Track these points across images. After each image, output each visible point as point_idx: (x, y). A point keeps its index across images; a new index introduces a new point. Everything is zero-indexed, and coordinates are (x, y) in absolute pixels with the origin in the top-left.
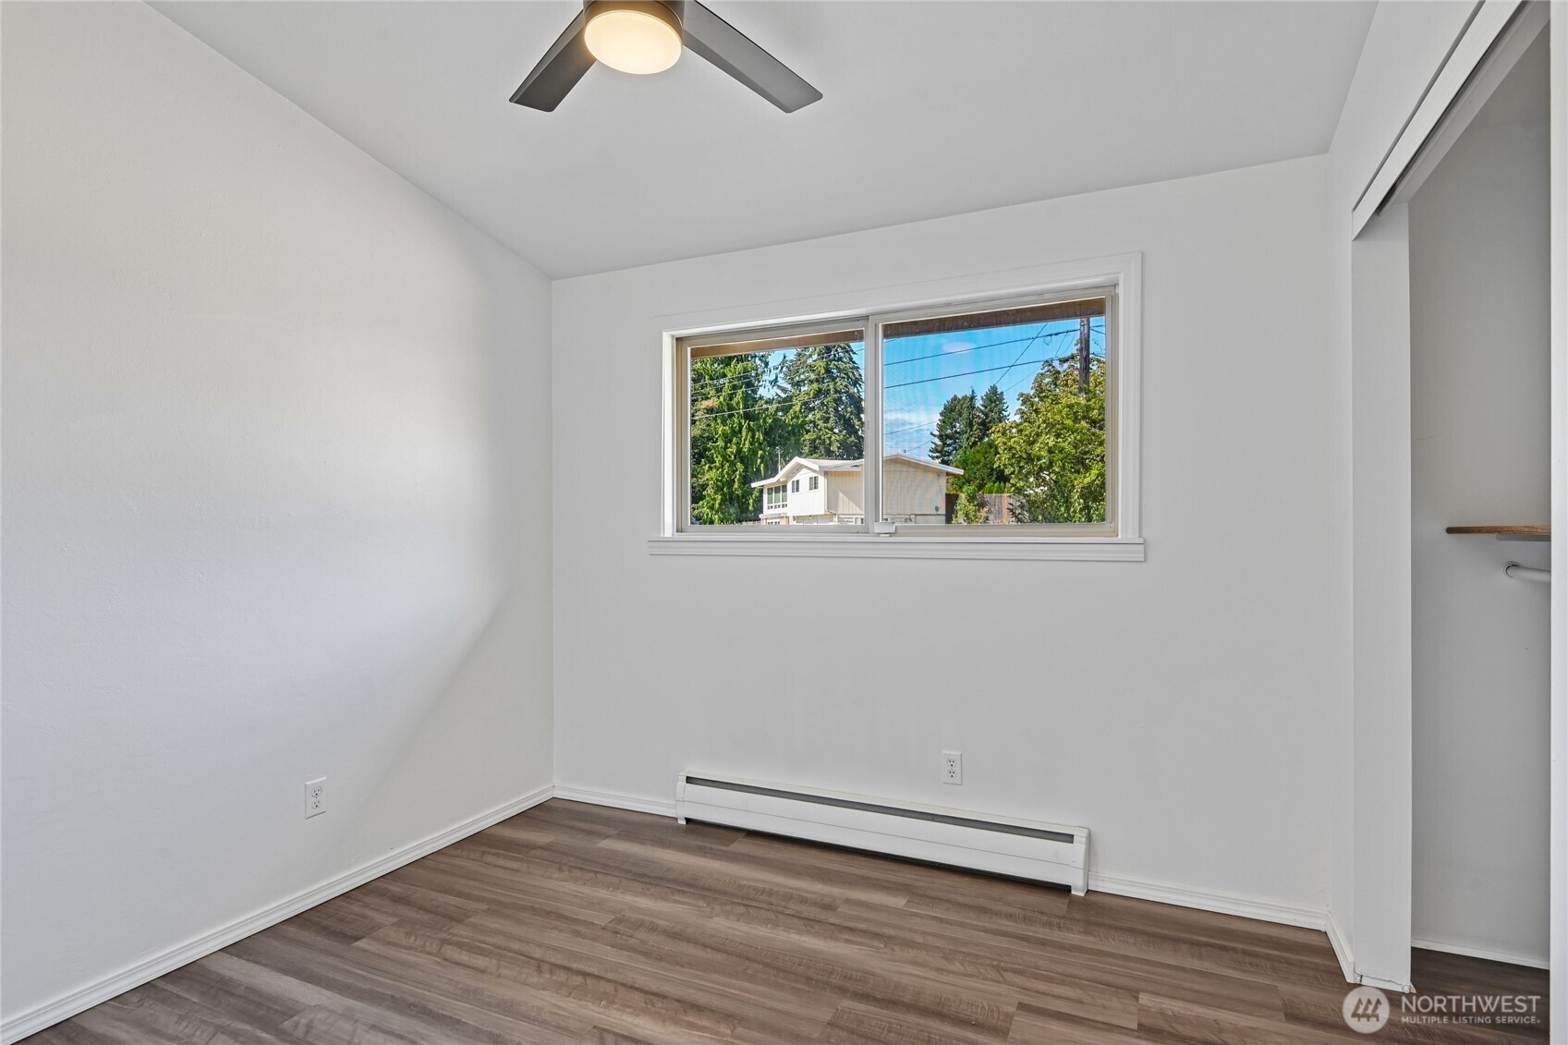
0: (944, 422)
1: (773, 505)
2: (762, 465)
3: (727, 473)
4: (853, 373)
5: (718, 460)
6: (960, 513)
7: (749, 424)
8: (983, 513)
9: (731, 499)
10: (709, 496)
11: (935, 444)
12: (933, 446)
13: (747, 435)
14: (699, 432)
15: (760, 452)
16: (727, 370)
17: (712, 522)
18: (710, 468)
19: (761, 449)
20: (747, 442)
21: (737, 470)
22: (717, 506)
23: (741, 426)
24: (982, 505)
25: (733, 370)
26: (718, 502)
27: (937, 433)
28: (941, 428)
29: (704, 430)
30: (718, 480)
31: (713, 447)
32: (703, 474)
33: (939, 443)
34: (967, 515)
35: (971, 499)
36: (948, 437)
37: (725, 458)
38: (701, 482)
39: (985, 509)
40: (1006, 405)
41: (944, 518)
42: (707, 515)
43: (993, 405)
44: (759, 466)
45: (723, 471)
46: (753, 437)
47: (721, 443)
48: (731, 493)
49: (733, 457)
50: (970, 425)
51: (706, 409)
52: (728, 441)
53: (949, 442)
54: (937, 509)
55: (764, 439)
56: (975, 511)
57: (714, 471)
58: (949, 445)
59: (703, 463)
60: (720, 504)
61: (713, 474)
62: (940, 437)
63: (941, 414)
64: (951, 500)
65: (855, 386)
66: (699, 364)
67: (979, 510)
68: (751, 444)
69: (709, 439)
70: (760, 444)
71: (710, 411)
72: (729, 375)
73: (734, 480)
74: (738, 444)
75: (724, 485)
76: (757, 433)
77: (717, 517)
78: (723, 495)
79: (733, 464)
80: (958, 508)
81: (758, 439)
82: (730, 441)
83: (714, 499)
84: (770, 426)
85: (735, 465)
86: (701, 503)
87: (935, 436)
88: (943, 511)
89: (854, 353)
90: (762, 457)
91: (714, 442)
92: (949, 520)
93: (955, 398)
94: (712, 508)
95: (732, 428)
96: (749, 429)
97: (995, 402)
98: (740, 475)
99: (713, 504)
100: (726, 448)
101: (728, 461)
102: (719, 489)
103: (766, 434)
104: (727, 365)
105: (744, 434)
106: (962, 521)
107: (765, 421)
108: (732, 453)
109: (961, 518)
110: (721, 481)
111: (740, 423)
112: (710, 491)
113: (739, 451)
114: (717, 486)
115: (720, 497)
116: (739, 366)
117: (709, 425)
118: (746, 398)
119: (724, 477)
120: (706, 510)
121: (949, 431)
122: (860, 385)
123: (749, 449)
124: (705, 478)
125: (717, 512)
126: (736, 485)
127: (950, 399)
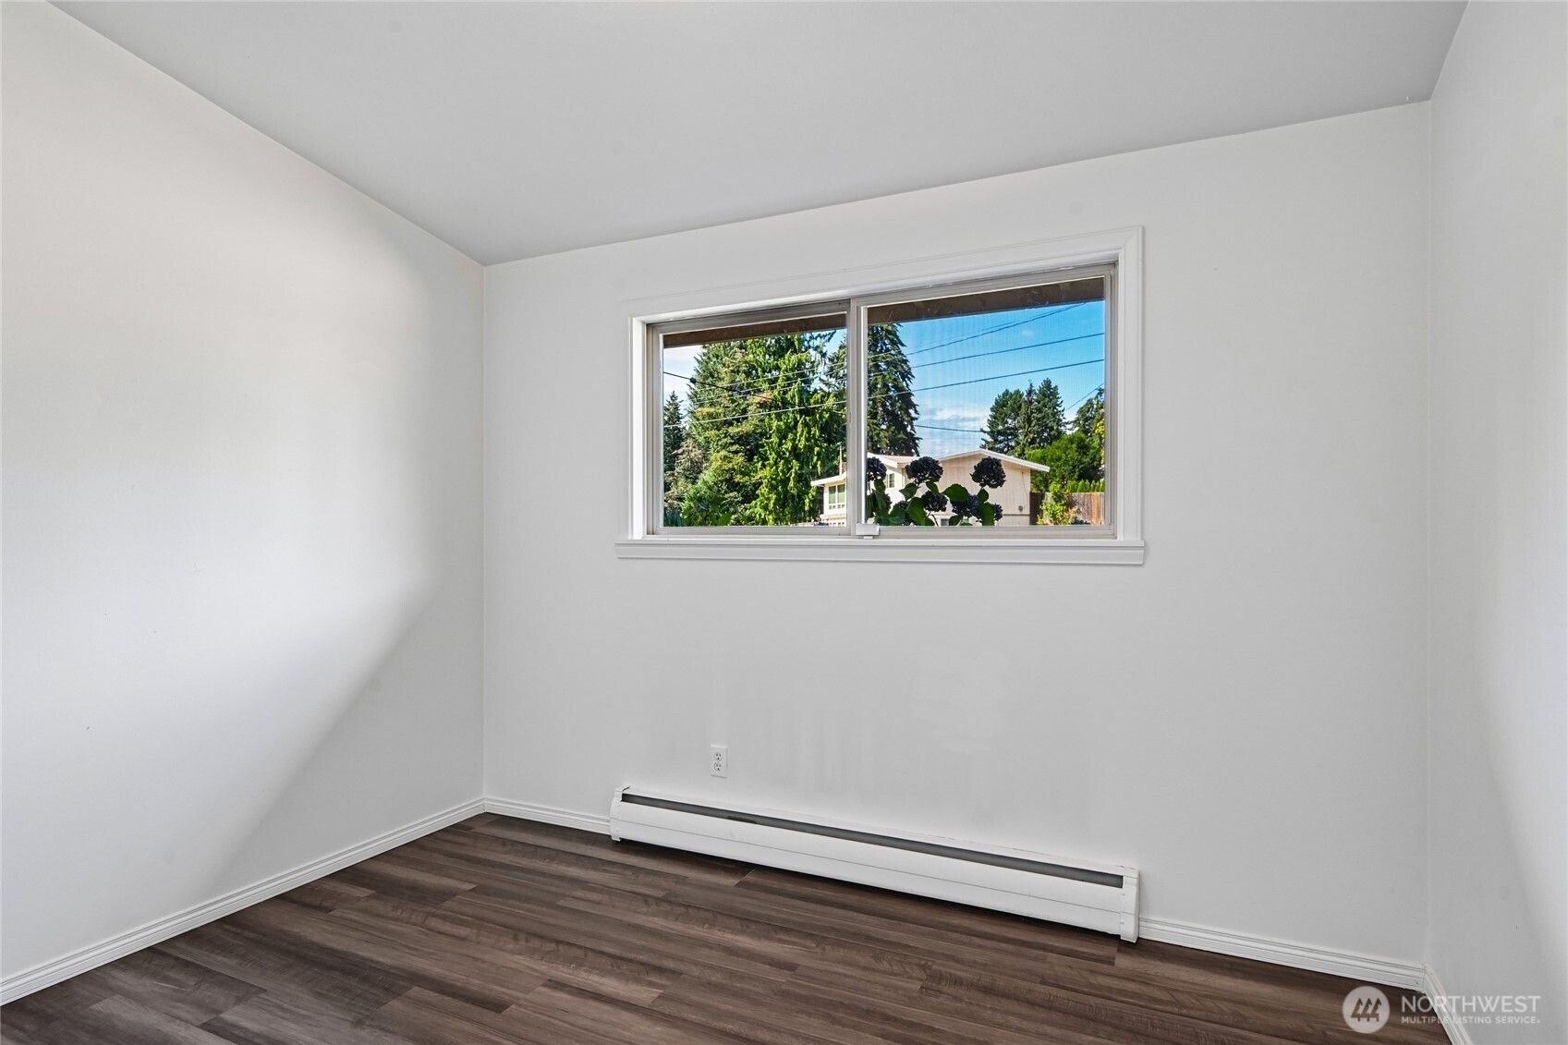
0: (995, 418)
1: (836, 504)
2: (819, 462)
3: (782, 471)
4: (902, 367)
5: (772, 457)
6: (1045, 513)
7: (805, 420)
8: (1072, 512)
9: (785, 497)
10: (763, 495)
11: (986, 441)
12: (984, 443)
13: (803, 431)
14: (752, 428)
15: (817, 449)
16: (780, 362)
17: (764, 522)
18: (764, 466)
19: (817, 446)
20: (803, 439)
21: (792, 468)
22: (772, 505)
23: (796, 422)
24: (1070, 504)
25: (787, 362)
26: (772, 502)
27: (988, 430)
28: (992, 424)
29: (757, 425)
30: (772, 479)
31: (767, 443)
32: (756, 472)
33: (990, 440)
34: (1054, 515)
35: (1058, 498)
36: (1000, 433)
37: (780, 455)
38: (753, 480)
39: (1074, 509)
40: (1060, 400)
41: (1028, 518)
42: (760, 515)
43: (1047, 399)
44: (816, 464)
45: (777, 469)
46: (809, 432)
47: (775, 439)
48: (786, 492)
49: (788, 454)
50: (1029, 421)
51: (759, 403)
52: (783, 437)
53: (1001, 438)
54: (1021, 509)
55: (820, 436)
56: (1063, 511)
57: (768, 468)
58: (1001, 442)
59: (756, 460)
60: (774, 504)
61: (767, 472)
62: (991, 433)
63: (992, 410)
64: (1036, 500)
65: (904, 380)
66: (751, 356)
67: (1067, 511)
68: (807, 440)
69: (763, 435)
70: (816, 440)
71: (762, 405)
72: (784, 367)
73: (789, 478)
74: (794, 440)
75: (778, 484)
76: (813, 429)
77: (771, 517)
78: (778, 494)
79: (787, 462)
80: (1044, 507)
81: (814, 435)
82: (785, 437)
83: (768, 499)
84: (827, 421)
85: (789, 462)
86: (754, 502)
87: (985, 432)
88: (1027, 511)
89: (903, 345)
90: (818, 454)
91: (767, 438)
92: (1033, 521)
93: (1007, 393)
94: (765, 508)
95: (786, 424)
96: (806, 424)
97: (1049, 397)
98: (796, 473)
99: (767, 504)
100: (780, 444)
101: (782, 458)
102: (773, 488)
103: (822, 430)
104: (780, 357)
105: (799, 430)
106: (1048, 522)
107: (821, 417)
108: (787, 449)
109: (1047, 518)
110: (775, 479)
111: (795, 418)
112: (763, 490)
113: (795, 448)
114: (772, 485)
115: (774, 497)
116: (793, 357)
117: (762, 421)
118: (801, 391)
119: (778, 475)
120: (759, 510)
121: (1000, 427)
122: (909, 379)
123: (805, 446)
124: (758, 477)
125: (771, 512)
126: (791, 484)
127: (1001, 394)
